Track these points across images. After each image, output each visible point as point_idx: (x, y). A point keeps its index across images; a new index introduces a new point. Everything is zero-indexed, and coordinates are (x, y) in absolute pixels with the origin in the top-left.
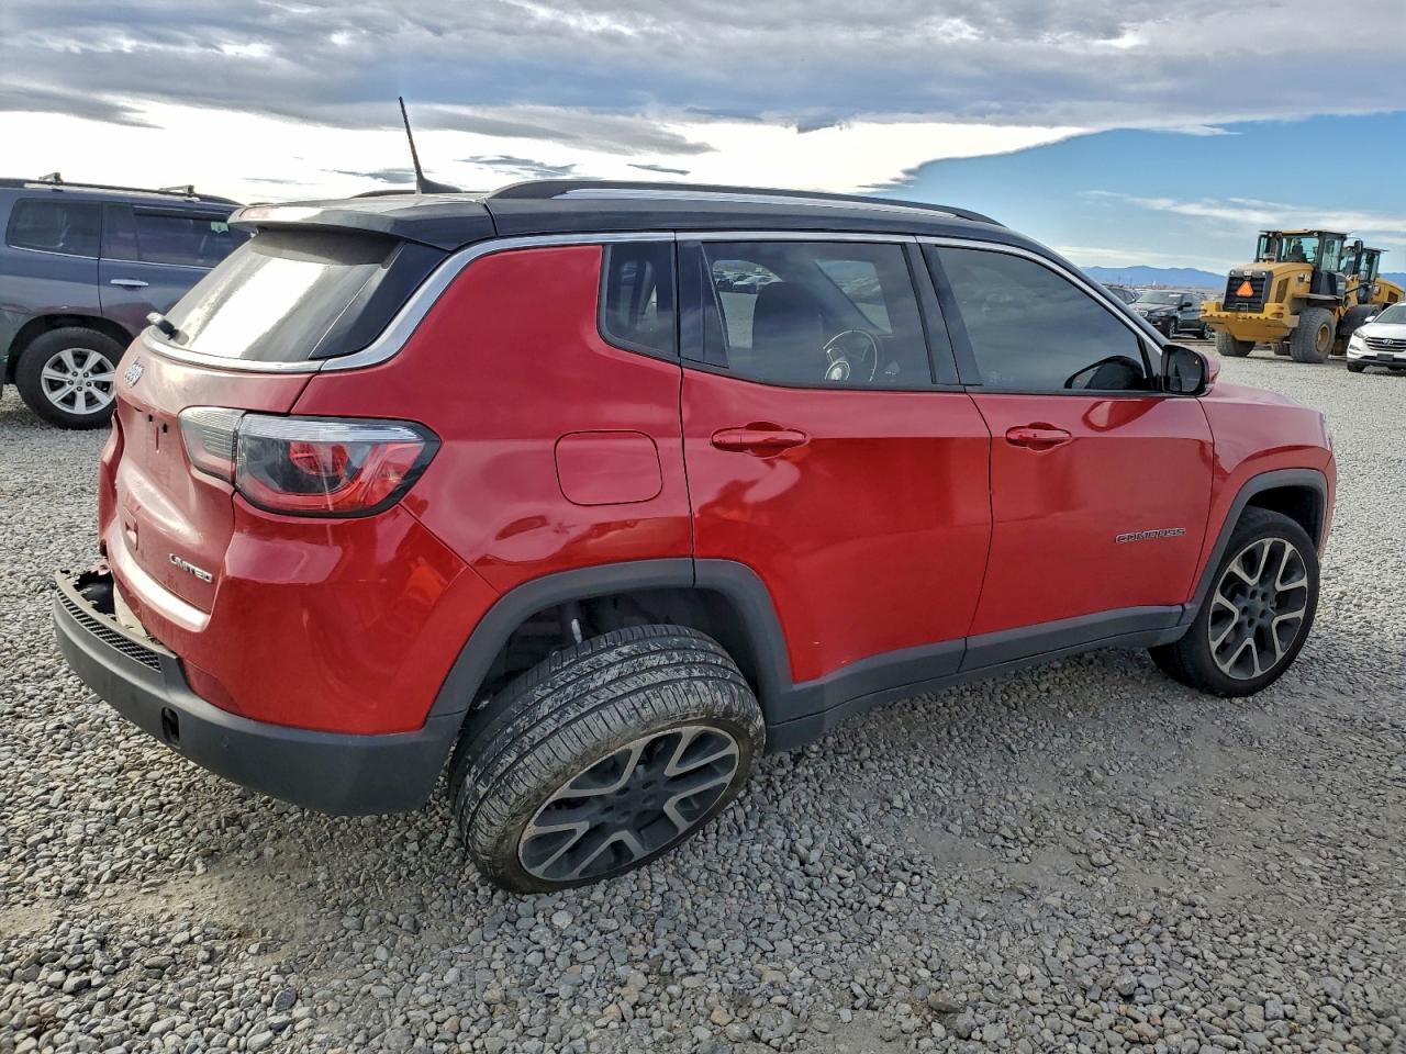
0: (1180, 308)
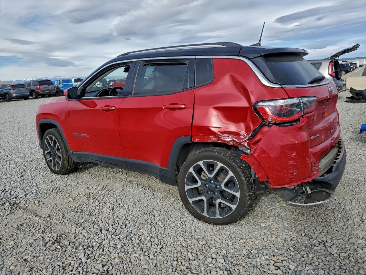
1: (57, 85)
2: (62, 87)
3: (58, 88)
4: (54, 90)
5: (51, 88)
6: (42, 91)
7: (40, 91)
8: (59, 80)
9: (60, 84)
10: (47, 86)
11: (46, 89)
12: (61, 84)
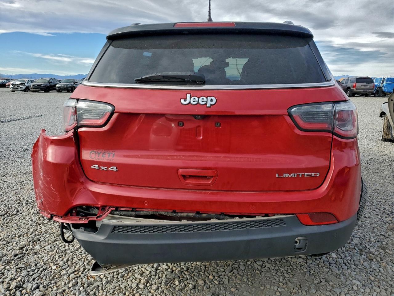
0: (74, 84)
1: (380, 84)
2: (385, 87)
3: (380, 87)
4: (373, 89)
5: (369, 87)
6: (357, 89)
7: (355, 89)
8: (384, 78)
9: (383, 82)
10: (365, 84)
11: (362, 87)
12: (385, 83)
